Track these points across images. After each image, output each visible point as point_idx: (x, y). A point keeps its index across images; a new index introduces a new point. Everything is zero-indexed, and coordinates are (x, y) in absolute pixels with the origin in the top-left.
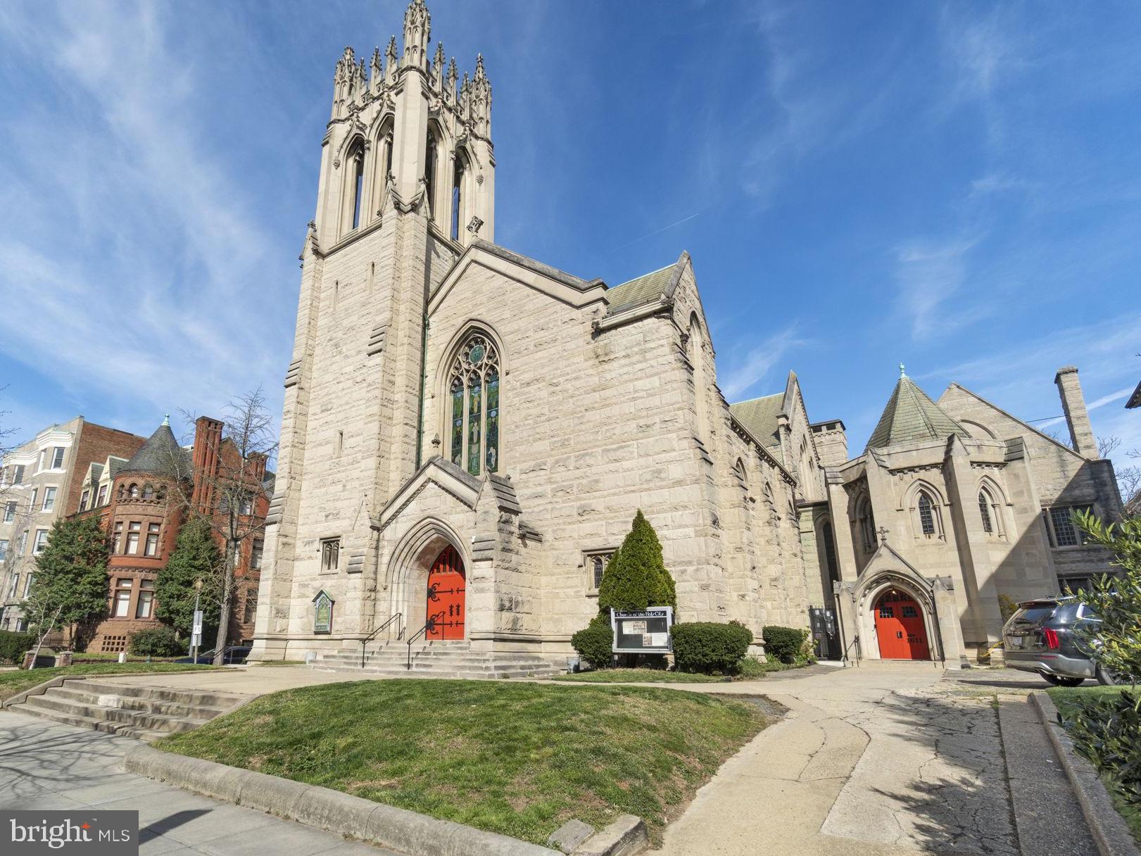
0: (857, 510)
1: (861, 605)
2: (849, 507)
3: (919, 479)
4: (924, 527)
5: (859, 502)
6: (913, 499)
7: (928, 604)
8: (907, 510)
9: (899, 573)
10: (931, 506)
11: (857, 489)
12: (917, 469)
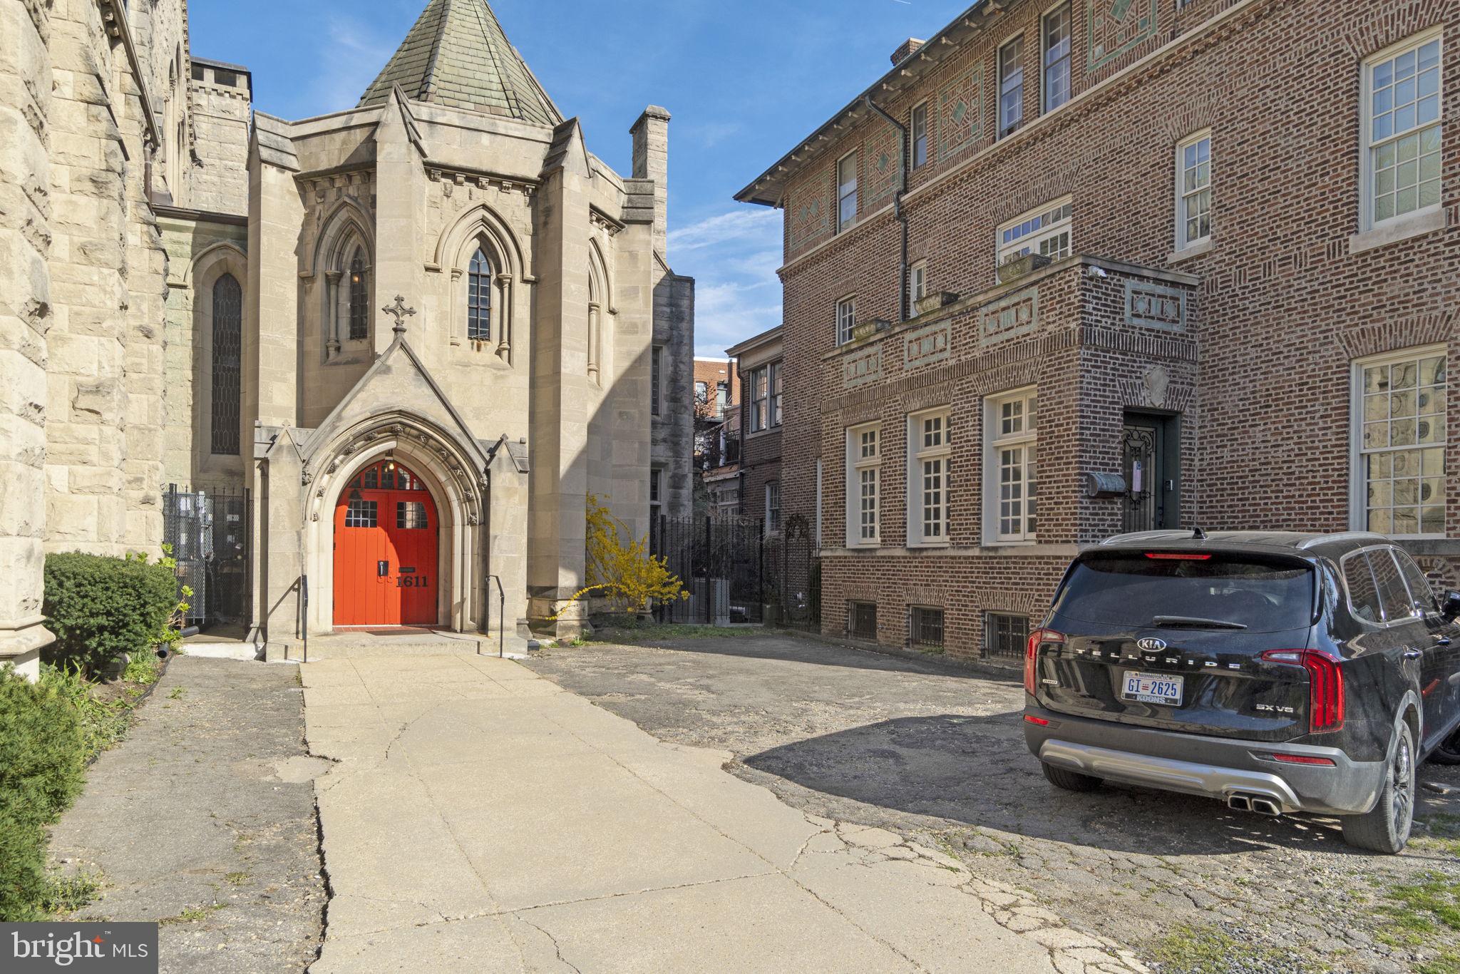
0: (323, 251)
1: (320, 494)
2: (301, 238)
3: (484, 207)
4: (472, 322)
5: (332, 231)
6: (461, 250)
7: (469, 500)
8: (447, 273)
9: (424, 421)
10: (493, 278)
11: (332, 195)
12: (484, 181)
